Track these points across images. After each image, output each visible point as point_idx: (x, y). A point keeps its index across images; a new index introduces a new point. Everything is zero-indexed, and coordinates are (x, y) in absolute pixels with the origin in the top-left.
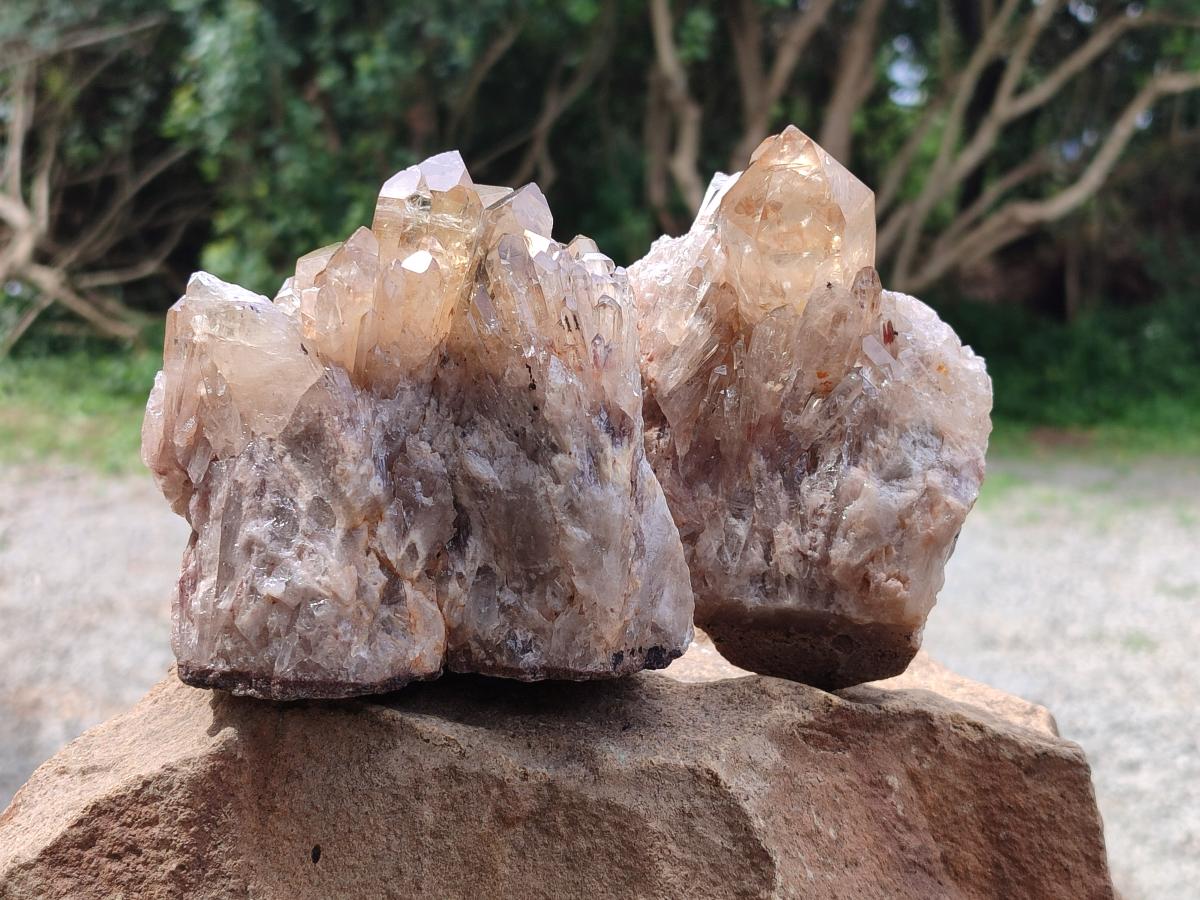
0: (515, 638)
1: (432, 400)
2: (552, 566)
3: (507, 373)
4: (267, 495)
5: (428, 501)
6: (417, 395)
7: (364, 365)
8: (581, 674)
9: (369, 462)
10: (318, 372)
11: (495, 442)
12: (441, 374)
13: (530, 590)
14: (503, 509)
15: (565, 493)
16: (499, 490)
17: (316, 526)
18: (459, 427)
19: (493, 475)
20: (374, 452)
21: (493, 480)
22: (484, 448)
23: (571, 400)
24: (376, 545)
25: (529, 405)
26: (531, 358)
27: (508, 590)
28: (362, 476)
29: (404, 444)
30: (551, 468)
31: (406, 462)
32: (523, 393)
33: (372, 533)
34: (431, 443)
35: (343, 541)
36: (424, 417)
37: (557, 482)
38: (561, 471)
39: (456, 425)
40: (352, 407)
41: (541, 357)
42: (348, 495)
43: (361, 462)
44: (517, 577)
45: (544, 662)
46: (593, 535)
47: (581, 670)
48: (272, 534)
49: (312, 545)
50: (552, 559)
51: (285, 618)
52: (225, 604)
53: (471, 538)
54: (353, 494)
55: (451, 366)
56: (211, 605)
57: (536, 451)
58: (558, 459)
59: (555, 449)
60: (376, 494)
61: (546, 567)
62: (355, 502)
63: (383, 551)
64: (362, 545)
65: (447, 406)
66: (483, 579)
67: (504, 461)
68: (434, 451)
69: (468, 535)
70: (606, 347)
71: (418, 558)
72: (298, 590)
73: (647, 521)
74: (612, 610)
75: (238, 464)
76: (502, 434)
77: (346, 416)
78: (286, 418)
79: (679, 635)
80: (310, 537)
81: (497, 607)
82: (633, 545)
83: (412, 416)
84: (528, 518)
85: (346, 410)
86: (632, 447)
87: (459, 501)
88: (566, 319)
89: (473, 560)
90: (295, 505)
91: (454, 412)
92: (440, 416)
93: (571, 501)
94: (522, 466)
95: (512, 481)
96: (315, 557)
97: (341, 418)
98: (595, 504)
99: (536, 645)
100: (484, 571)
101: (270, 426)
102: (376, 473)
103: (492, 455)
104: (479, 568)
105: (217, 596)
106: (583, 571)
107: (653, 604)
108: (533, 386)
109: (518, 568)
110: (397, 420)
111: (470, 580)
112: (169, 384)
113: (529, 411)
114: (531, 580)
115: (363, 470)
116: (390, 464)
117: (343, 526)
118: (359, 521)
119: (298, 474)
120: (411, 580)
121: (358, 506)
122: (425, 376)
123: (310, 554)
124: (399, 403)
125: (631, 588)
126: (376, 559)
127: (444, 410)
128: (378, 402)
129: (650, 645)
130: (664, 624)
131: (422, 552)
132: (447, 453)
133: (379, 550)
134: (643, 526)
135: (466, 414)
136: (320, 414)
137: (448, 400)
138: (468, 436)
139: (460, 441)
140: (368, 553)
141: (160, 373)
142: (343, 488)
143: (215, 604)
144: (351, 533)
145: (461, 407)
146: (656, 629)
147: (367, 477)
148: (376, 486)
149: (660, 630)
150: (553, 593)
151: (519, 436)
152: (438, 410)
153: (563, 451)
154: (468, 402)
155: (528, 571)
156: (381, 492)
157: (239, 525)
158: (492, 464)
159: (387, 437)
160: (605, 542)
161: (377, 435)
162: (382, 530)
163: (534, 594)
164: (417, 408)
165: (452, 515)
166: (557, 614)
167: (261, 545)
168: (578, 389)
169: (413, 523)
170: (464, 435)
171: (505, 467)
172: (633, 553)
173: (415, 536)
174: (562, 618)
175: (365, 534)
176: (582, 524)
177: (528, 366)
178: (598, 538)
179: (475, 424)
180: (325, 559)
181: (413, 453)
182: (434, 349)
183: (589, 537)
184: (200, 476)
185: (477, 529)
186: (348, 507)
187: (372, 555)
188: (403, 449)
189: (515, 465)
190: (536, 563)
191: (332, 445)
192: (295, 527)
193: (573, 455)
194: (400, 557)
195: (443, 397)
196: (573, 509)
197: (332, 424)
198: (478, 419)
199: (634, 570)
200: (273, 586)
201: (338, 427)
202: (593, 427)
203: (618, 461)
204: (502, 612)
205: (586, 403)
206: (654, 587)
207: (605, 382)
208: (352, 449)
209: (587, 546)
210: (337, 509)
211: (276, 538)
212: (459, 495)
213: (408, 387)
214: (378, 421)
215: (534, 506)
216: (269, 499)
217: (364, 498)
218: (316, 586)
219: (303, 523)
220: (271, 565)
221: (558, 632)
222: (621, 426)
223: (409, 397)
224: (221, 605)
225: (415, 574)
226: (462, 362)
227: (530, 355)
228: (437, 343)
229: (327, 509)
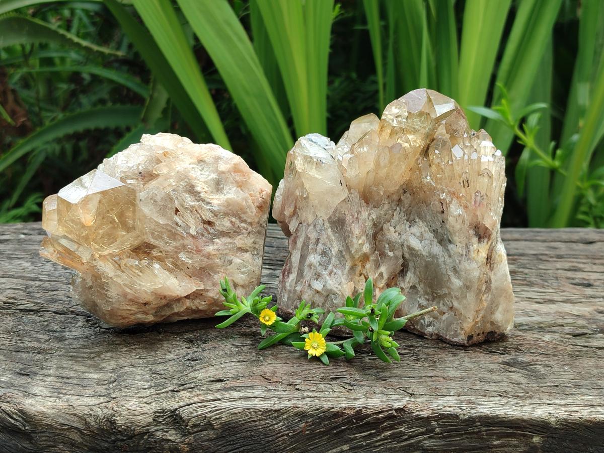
0: (424, 319)
1: (398, 208)
2: (444, 292)
3: (432, 204)
4: (320, 245)
5: (391, 254)
6: (391, 205)
7: (367, 192)
8: (452, 342)
9: (364, 238)
10: (345, 194)
11: (423, 233)
12: (402, 198)
13: (433, 300)
14: (424, 264)
15: (452, 263)
16: (423, 255)
17: (338, 262)
18: (408, 222)
19: (421, 248)
20: (367, 232)
21: (420, 250)
22: (418, 234)
23: (460, 221)
24: (364, 272)
25: (440, 219)
26: (443, 199)
27: (423, 298)
28: (360, 244)
29: (382, 227)
30: (448, 250)
31: (382, 235)
32: (438, 214)
33: (363, 267)
34: (395, 228)
35: (349, 271)
36: (393, 215)
37: (450, 256)
38: (452, 252)
39: (407, 221)
40: (359, 212)
41: (448, 200)
42: (353, 252)
43: (360, 238)
44: (428, 294)
45: (437, 332)
46: (463, 283)
47: (452, 340)
48: (320, 263)
49: (336, 271)
50: (444, 289)
51: (322, 299)
52: (298, 288)
53: (409, 272)
54: (355, 252)
55: (407, 195)
56: (293, 286)
57: (441, 240)
58: (451, 246)
59: (450, 242)
60: (365, 252)
61: (441, 292)
62: (356, 255)
63: (367, 275)
64: (358, 272)
65: (404, 212)
66: (412, 291)
67: (427, 242)
68: (395, 232)
69: (407, 271)
70: (482, 196)
71: (383, 279)
72: (328, 290)
73: (495, 274)
74: (469, 318)
75: (310, 228)
76: (427, 229)
77: (356, 216)
78: (331, 212)
79: (505, 326)
80: (336, 267)
81: (418, 305)
82: (484, 287)
83: (387, 215)
84: (435, 270)
85: (356, 214)
86: (490, 243)
87: (405, 256)
88: (463, 182)
89: (409, 282)
90: (331, 251)
91: (406, 215)
92: (400, 216)
93: (455, 267)
94: (435, 246)
95: (429, 252)
96: (336, 276)
97: (353, 217)
98: (466, 271)
99: (434, 324)
100: (413, 287)
101: (324, 215)
102: (367, 242)
103: (421, 238)
104: (411, 286)
105: (296, 284)
106: (457, 298)
107: (492, 313)
108: (443, 212)
109: (429, 290)
110: (380, 216)
111: (406, 291)
112: (285, 187)
113: (440, 222)
114: (434, 296)
115: (360, 242)
116: (375, 236)
117: (349, 265)
118: (357, 262)
119: (333, 238)
120: (379, 288)
121: (357, 257)
122: (395, 197)
123: (334, 274)
124: (382, 209)
125: (481, 307)
126: (364, 278)
127: (402, 214)
128: (371, 209)
129: (489, 330)
130: (497, 322)
131: (386, 276)
132: (401, 233)
133: (366, 274)
134: (492, 277)
135: (412, 217)
136: (344, 214)
137: (404, 210)
138: (412, 227)
139: (408, 229)
140: (360, 275)
141: (282, 180)
142: (351, 249)
143: (295, 287)
144: (353, 268)
145: (410, 214)
146: (492, 323)
147: (362, 244)
148: (366, 248)
149: (494, 324)
150: (443, 304)
151: (435, 232)
152: (400, 213)
153: (453, 243)
154: (413, 212)
155: (433, 292)
156: (368, 251)
157: (307, 256)
158: (421, 243)
159: (374, 224)
160: (469, 287)
161: (369, 224)
162: (368, 266)
163: (435, 302)
164: (390, 212)
165: (401, 261)
166: (444, 313)
167: (315, 266)
168: (464, 217)
169: (383, 263)
170: (410, 227)
171: (427, 245)
172: (483, 291)
173: (383, 269)
174: (446, 316)
175: (360, 268)
176: (459, 277)
177: (441, 203)
178: (466, 285)
179: (415, 222)
180: (340, 278)
181: (386, 232)
182: (401, 186)
183: (461, 284)
184: (294, 229)
185: (412, 269)
186: (352, 257)
187: (362, 276)
188: (382, 229)
189: (431, 245)
190: (436, 290)
191: (348, 229)
192: (330, 261)
193: (458, 247)
194: (375, 278)
195: (402, 208)
196: (455, 270)
197: (349, 219)
198: (417, 220)
199: (483, 299)
200: (318, 285)
201: (351, 221)
202: (469, 234)
203: (480, 250)
204: (419, 308)
205: (467, 223)
206: (494, 305)
207: (478, 213)
208: (356, 232)
209: (461, 287)
210: (347, 257)
211: (321, 265)
212: (405, 253)
213: (387, 203)
214: (370, 218)
215: (438, 265)
216: (320, 247)
217: (360, 253)
218: (335, 289)
219: (333, 260)
220: (318, 276)
221: (444, 321)
222: (485, 233)
223: (386, 207)
224: (297, 288)
225: (381, 286)
226: (413, 193)
227: (443, 198)
228: (402, 184)
229: (343, 256)
